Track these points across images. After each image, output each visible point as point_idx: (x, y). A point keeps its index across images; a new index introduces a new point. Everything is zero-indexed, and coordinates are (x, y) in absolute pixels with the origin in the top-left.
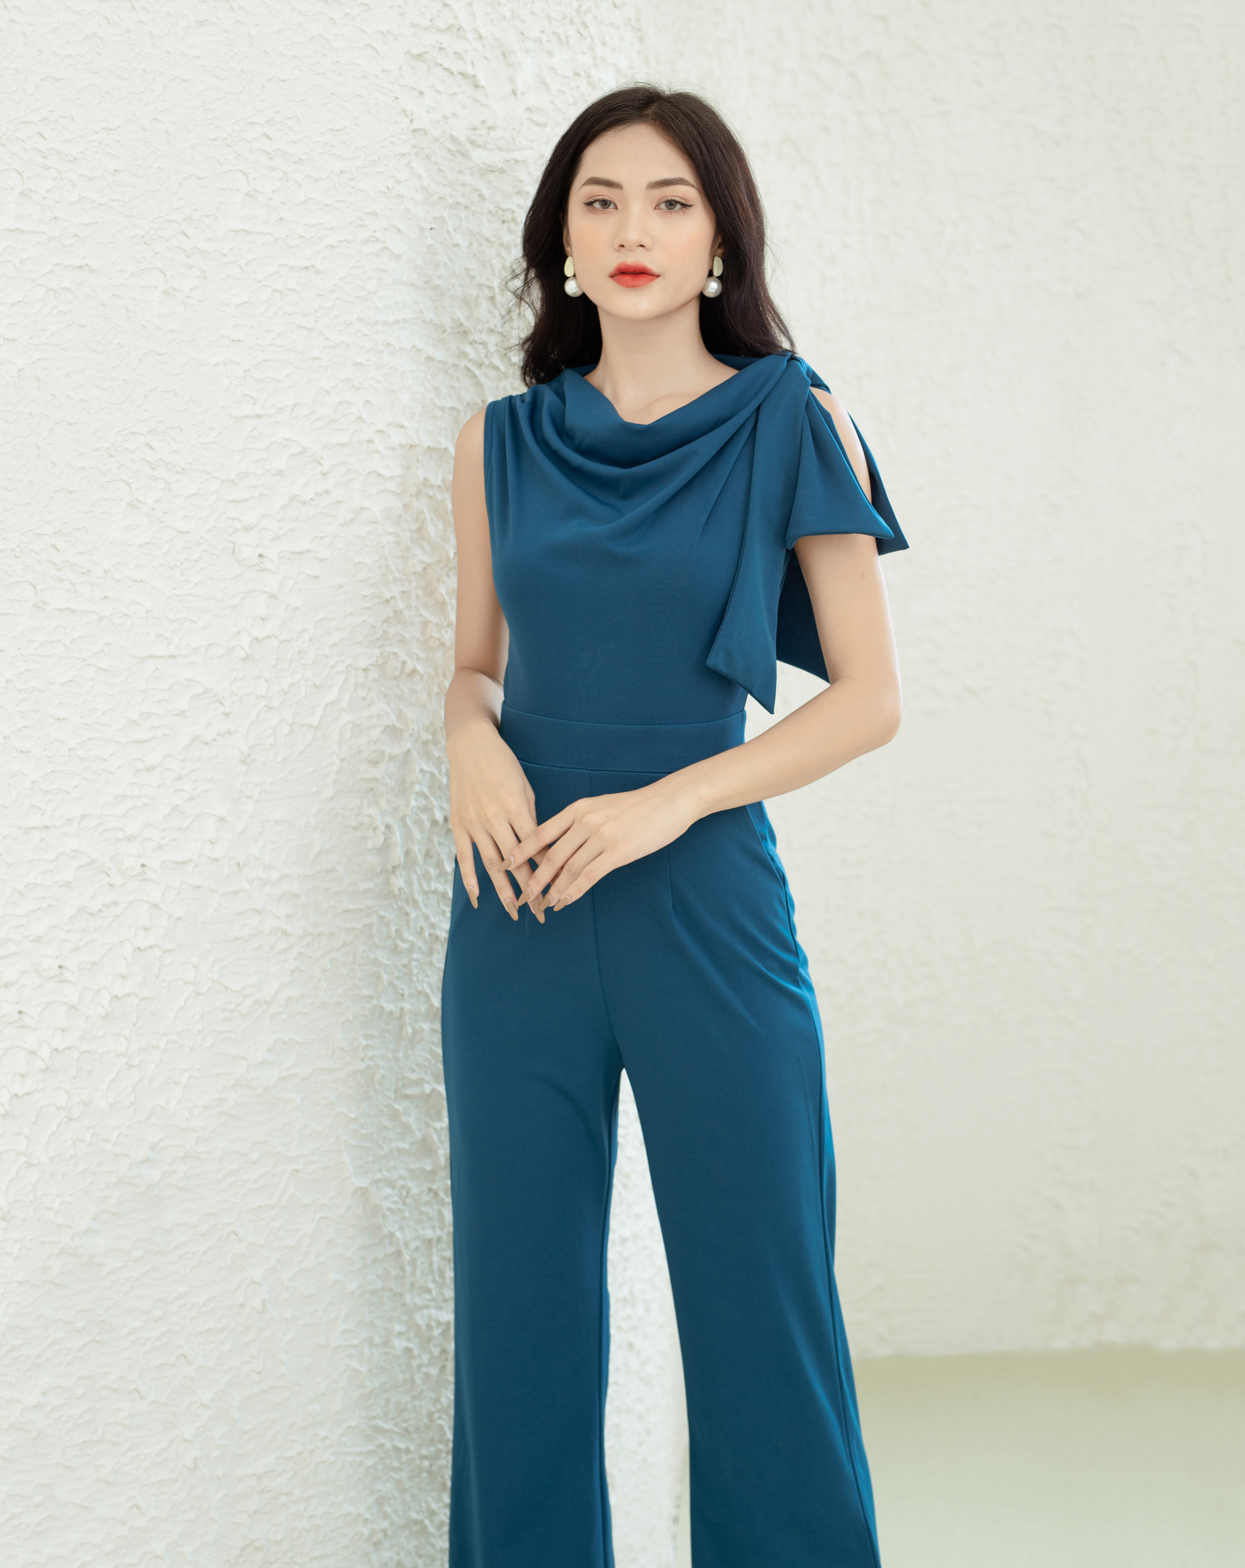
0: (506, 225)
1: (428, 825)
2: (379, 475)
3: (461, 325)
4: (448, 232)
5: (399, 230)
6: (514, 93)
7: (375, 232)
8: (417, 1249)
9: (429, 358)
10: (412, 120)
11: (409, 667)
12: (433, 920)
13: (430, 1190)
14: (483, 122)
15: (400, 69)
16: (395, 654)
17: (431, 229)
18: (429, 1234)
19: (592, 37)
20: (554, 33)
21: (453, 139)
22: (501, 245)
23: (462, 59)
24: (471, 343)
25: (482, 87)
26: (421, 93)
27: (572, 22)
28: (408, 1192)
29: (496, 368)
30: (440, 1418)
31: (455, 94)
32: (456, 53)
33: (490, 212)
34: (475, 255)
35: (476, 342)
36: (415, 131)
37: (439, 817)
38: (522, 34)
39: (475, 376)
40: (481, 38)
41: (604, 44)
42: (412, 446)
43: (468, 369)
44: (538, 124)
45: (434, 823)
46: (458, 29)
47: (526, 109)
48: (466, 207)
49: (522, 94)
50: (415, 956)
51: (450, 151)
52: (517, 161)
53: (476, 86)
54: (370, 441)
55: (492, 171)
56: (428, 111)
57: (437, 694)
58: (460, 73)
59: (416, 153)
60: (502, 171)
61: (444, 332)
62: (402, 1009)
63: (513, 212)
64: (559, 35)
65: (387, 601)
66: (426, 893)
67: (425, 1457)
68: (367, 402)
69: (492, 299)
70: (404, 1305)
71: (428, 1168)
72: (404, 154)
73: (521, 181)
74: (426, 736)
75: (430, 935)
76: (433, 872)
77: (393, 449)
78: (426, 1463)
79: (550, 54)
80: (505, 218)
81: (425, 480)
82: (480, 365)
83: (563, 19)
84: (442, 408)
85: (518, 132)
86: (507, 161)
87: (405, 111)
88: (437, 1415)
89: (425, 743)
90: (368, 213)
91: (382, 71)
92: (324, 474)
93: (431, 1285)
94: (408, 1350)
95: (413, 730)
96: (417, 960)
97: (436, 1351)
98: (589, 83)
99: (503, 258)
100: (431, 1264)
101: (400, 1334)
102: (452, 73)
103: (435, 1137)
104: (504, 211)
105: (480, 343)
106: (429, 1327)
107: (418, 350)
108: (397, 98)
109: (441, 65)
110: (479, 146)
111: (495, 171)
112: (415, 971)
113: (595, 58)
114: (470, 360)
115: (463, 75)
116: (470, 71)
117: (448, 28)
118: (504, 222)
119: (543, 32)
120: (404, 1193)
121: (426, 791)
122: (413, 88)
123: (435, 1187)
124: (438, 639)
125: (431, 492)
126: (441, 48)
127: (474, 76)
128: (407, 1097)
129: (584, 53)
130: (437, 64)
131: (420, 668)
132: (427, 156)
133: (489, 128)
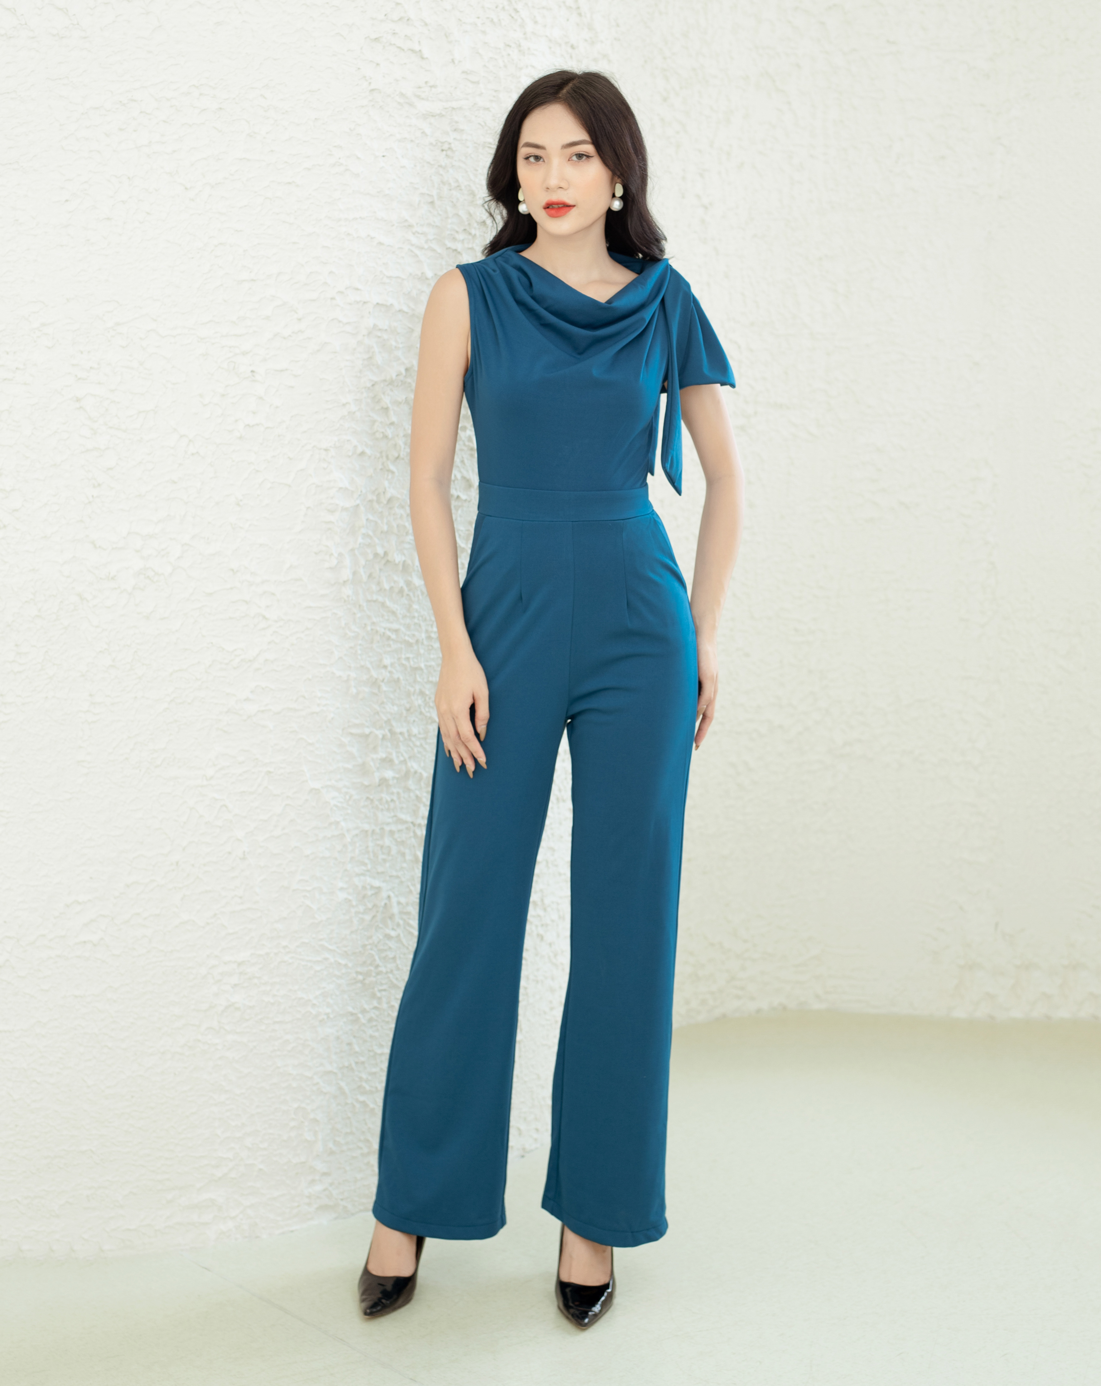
0: (444, 152)
1: (371, 556)
2: (340, 322)
3: (406, 221)
4: (397, 158)
5: (358, 158)
6: (453, 61)
7: (340, 159)
8: (357, 835)
9: (380, 244)
10: (370, 83)
11: (360, 450)
12: (374, 620)
13: (368, 798)
14: (426, 83)
15: (361, 49)
16: (348, 441)
17: (383, 156)
18: (366, 827)
19: (522, 19)
20: (488, 18)
21: (402, 95)
22: (440, 166)
23: (411, 40)
24: (414, 234)
25: (427, 58)
26: (378, 64)
27: (503, 8)
28: (351, 797)
29: (433, 250)
30: (371, 949)
31: (405, 64)
32: (406, 36)
33: (431, 144)
34: (418, 173)
35: (418, 233)
36: (373, 90)
37: (380, 551)
38: (460, 20)
39: (416, 256)
40: (426, 24)
41: (536, 22)
42: (365, 303)
43: (412, 251)
44: (473, 82)
45: (376, 555)
46: (408, 20)
47: (463, 72)
48: (412, 141)
49: (460, 62)
50: (360, 642)
51: (399, 103)
52: (453, 108)
53: (423, 58)
54: (333, 299)
55: (433, 116)
56: (384, 76)
57: (381, 469)
58: (410, 49)
59: (373, 105)
60: (441, 115)
61: (393, 225)
62: (349, 676)
63: (450, 144)
64: (492, 21)
65: (344, 405)
66: (368, 601)
67: (361, 973)
68: (331, 272)
69: (432, 203)
70: (346, 870)
71: (366, 783)
72: (363, 107)
73: (457, 122)
74: (370, 497)
75: (372, 630)
76: (374, 587)
77: (350, 304)
78: (360, 977)
79: (484, 32)
80: (444, 148)
81: (375, 326)
82: (421, 248)
83: (496, 7)
84: (390, 277)
85: (456, 88)
86: (446, 108)
87: (365, 77)
88: (369, 947)
89: (371, 501)
90: (335, 146)
91: (348, 51)
92: (300, 320)
93: (367, 861)
94: (348, 901)
95: (361, 492)
96: (360, 645)
97: (370, 906)
98: (520, 51)
99: (441, 175)
100: (367, 847)
101: (342, 889)
102: (403, 50)
103: (372, 764)
104: (443, 143)
105: (422, 234)
106: (364, 888)
107: (372, 238)
108: (359, 69)
109: (394, 44)
110: (423, 99)
111: (435, 116)
112: (359, 652)
113: (525, 34)
114: (412, 245)
115: (413, 51)
116: (417, 48)
117: (401, 19)
118: (443, 150)
119: (478, 18)
120: (348, 797)
121: (371, 533)
122: (371, 61)
123: (371, 797)
124: (383, 433)
125: (379, 334)
126: (394, 33)
127: (420, 51)
128: (351, 734)
129: (515, 30)
130: (391, 44)
131: (368, 451)
132: (380, 107)
133: (431, 87)
